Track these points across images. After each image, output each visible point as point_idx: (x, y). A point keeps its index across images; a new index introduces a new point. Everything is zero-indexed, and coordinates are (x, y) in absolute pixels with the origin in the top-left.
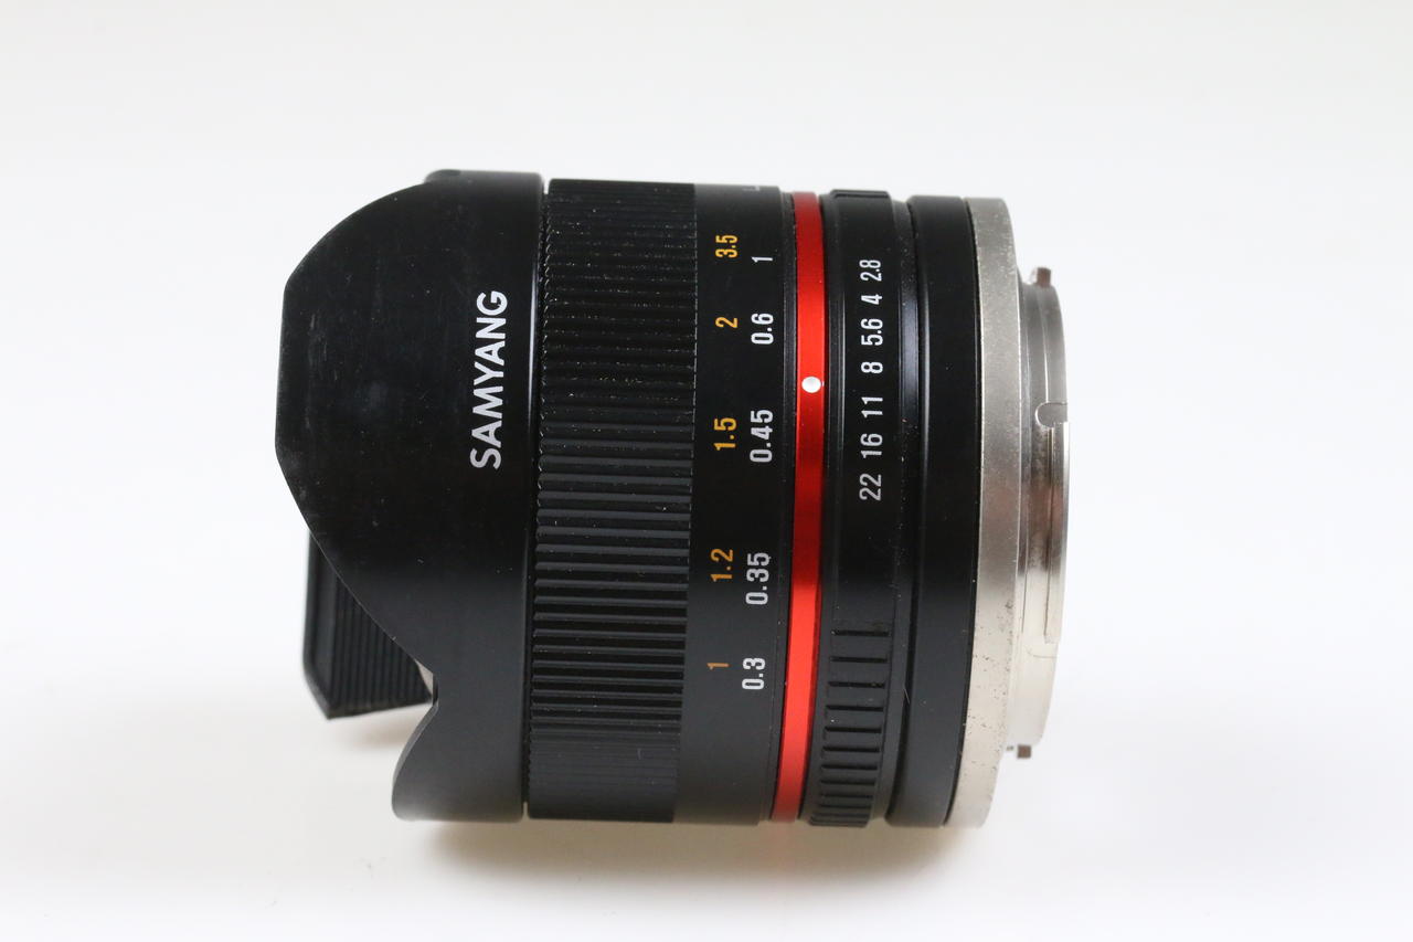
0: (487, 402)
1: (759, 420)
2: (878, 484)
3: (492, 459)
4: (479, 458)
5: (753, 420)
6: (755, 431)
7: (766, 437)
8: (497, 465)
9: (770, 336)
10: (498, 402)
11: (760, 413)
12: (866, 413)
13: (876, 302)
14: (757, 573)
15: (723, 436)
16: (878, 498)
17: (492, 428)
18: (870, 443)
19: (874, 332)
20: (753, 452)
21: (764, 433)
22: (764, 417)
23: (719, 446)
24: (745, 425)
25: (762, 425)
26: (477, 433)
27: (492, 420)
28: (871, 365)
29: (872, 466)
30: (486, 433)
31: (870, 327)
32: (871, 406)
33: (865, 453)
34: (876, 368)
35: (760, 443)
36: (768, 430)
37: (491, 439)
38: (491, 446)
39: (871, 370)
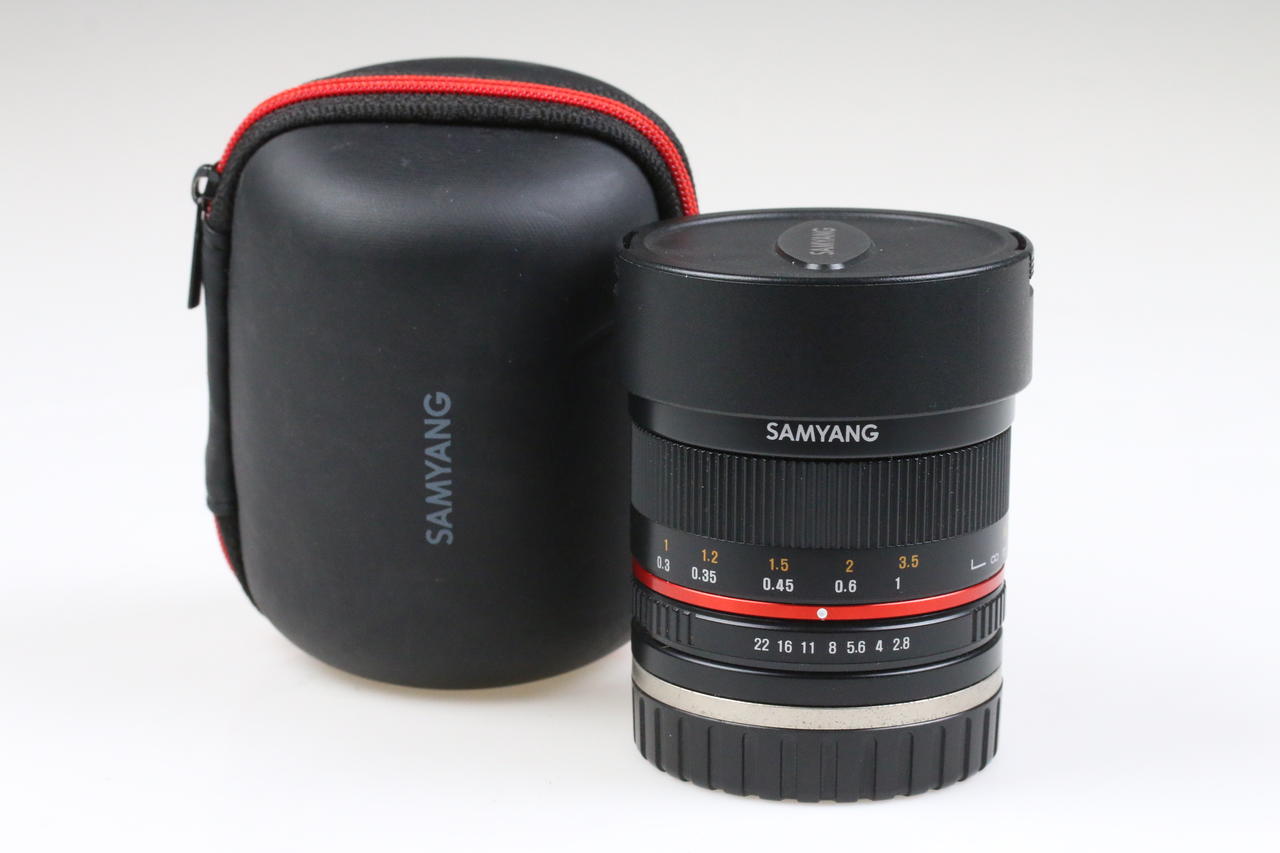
0: (806, 432)
1: (787, 584)
2: (764, 649)
3: (772, 435)
4: (772, 427)
5: (787, 581)
6: (781, 581)
7: (777, 587)
8: (769, 437)
9: (841, 591)
10: (806, 439)
11: (792, 585)
12: (804, 644)
13: (877, 649)
14: (706, 575)
15: (777, 563)
16: (756, 648)
17: (790, 435)
18: (786, 646)
19: (856, 648)
20: (769, 580)
21: (780, 586)
22: (790, 587)
23: (772, 561)
24: (785, 576)
25: (784, 586)
26: (787, 427)
27: (795, 435)
28: (834, 647)
29: (773, 646)
30: (786, 432)
31: (860, 646)
32: (808, 647)
33: (780, 642)
34: (833, 650)
35: (774, 584)
36: (782, 589)
37: (783, 435)
38: (779, 434)
39: (831, 647)
